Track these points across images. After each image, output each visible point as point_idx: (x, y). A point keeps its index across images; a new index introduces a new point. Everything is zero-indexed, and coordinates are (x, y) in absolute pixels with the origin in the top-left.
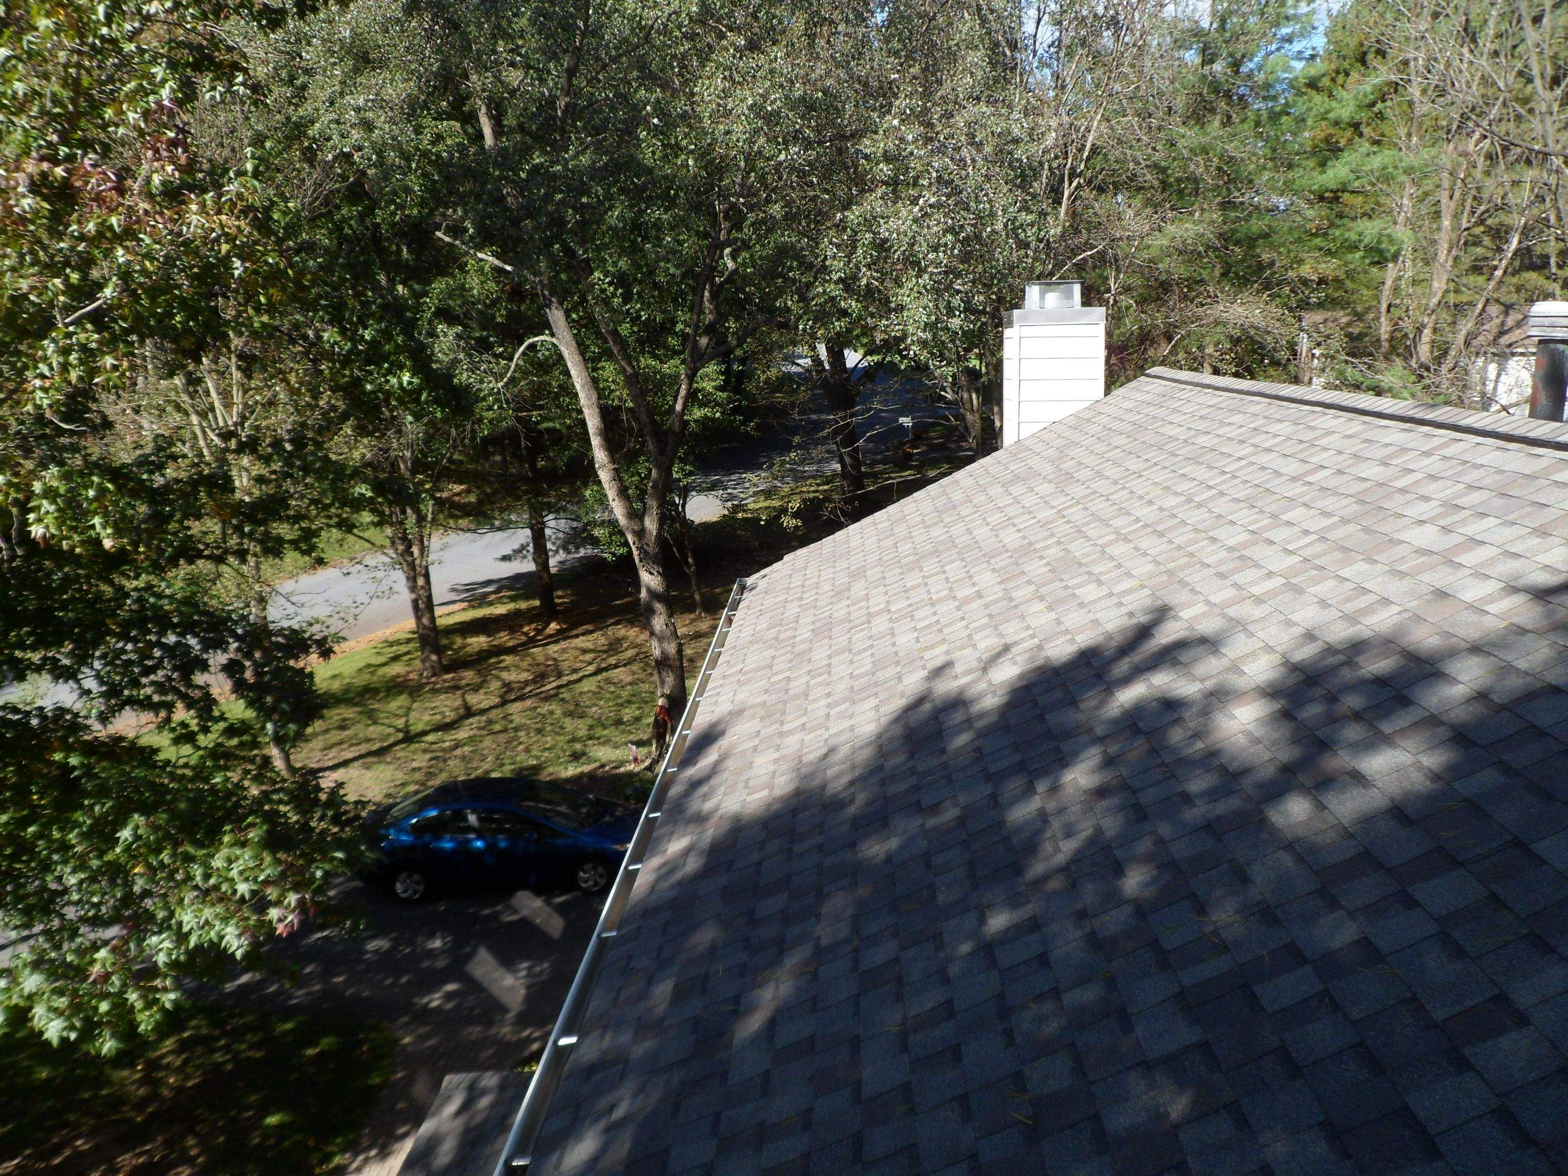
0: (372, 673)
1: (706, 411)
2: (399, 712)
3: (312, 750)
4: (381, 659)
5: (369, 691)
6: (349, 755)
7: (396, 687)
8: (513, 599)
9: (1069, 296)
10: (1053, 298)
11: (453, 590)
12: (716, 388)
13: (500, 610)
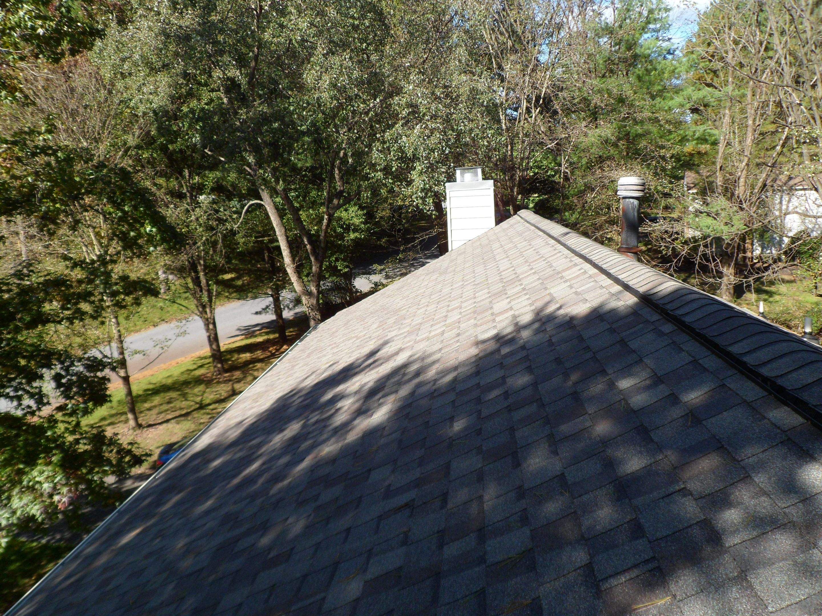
0: (189, 374)
1: (357, 234)
2: (198, 394)
3: (152, 415)
4: (195, 366)
5: (186, 383)
6: (169, 417)
7: (199, 381)
8: (267, 333)
9: (476, 175)
10: (468, 176)
11: (239, 329)
12: (361, 222)
13: (260, 339)
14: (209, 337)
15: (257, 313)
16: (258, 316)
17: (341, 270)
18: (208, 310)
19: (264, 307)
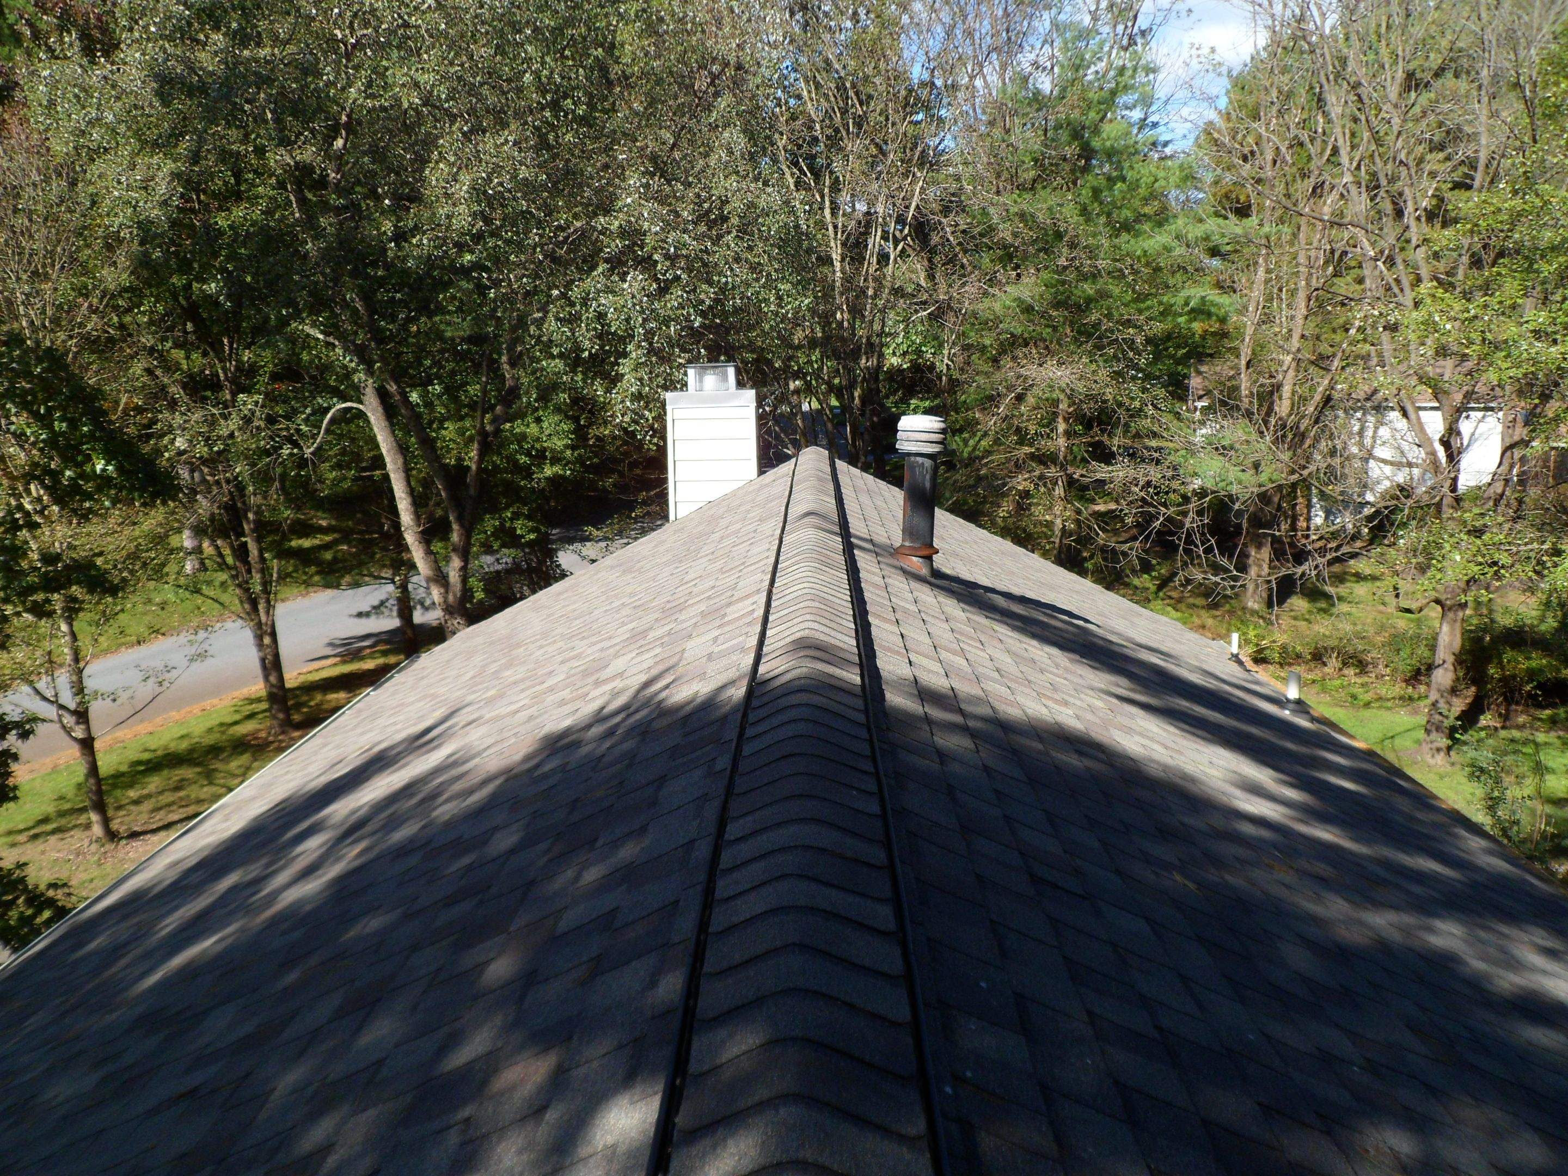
0: (223, 733)
1: (557, 469)
2: (237, 772)
3: (141, 813)
4: (237, 717)
5: (215, 751)
6: (175, 817)
7: (241, 746)
8: (385, 653)
9: (725, 378)
10: (710, 380)
11: (331, 644)
12: (566, 446)
13: (369, 665)
14: (263, 660)
15: (360, 615)
16: (363, 621)
17: (523, 536)
18: (261, 607)
19: (376, 603)
